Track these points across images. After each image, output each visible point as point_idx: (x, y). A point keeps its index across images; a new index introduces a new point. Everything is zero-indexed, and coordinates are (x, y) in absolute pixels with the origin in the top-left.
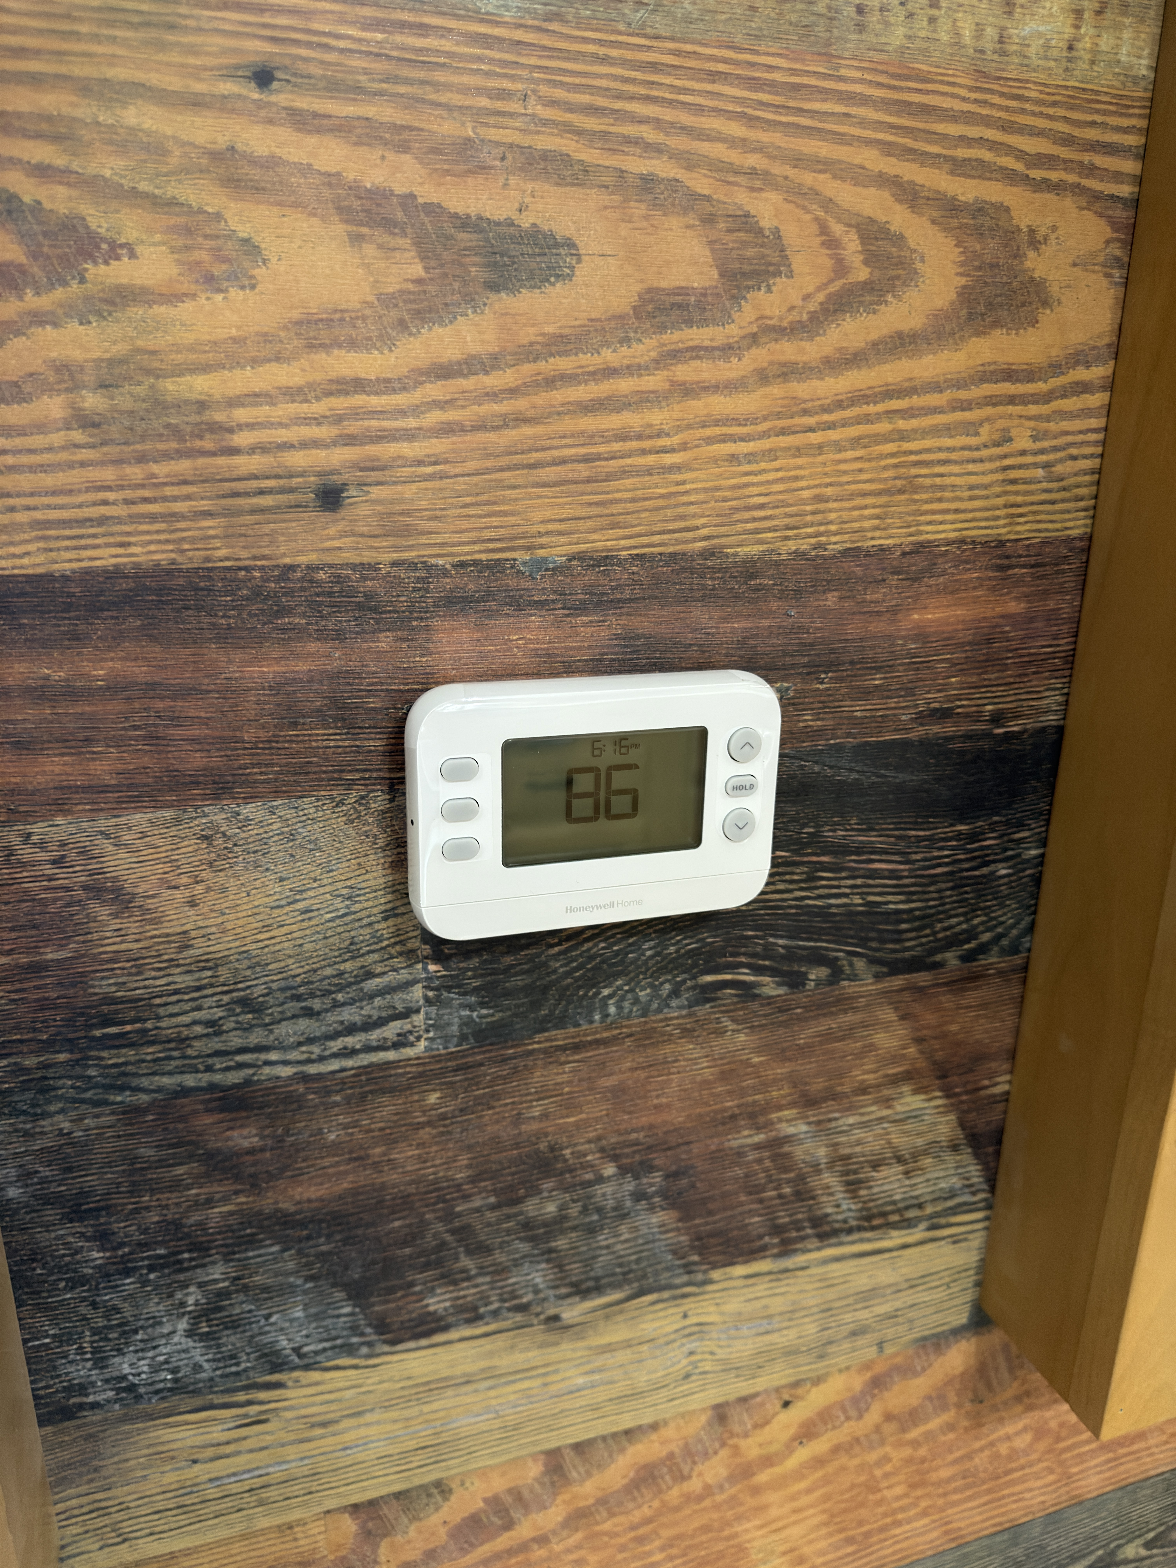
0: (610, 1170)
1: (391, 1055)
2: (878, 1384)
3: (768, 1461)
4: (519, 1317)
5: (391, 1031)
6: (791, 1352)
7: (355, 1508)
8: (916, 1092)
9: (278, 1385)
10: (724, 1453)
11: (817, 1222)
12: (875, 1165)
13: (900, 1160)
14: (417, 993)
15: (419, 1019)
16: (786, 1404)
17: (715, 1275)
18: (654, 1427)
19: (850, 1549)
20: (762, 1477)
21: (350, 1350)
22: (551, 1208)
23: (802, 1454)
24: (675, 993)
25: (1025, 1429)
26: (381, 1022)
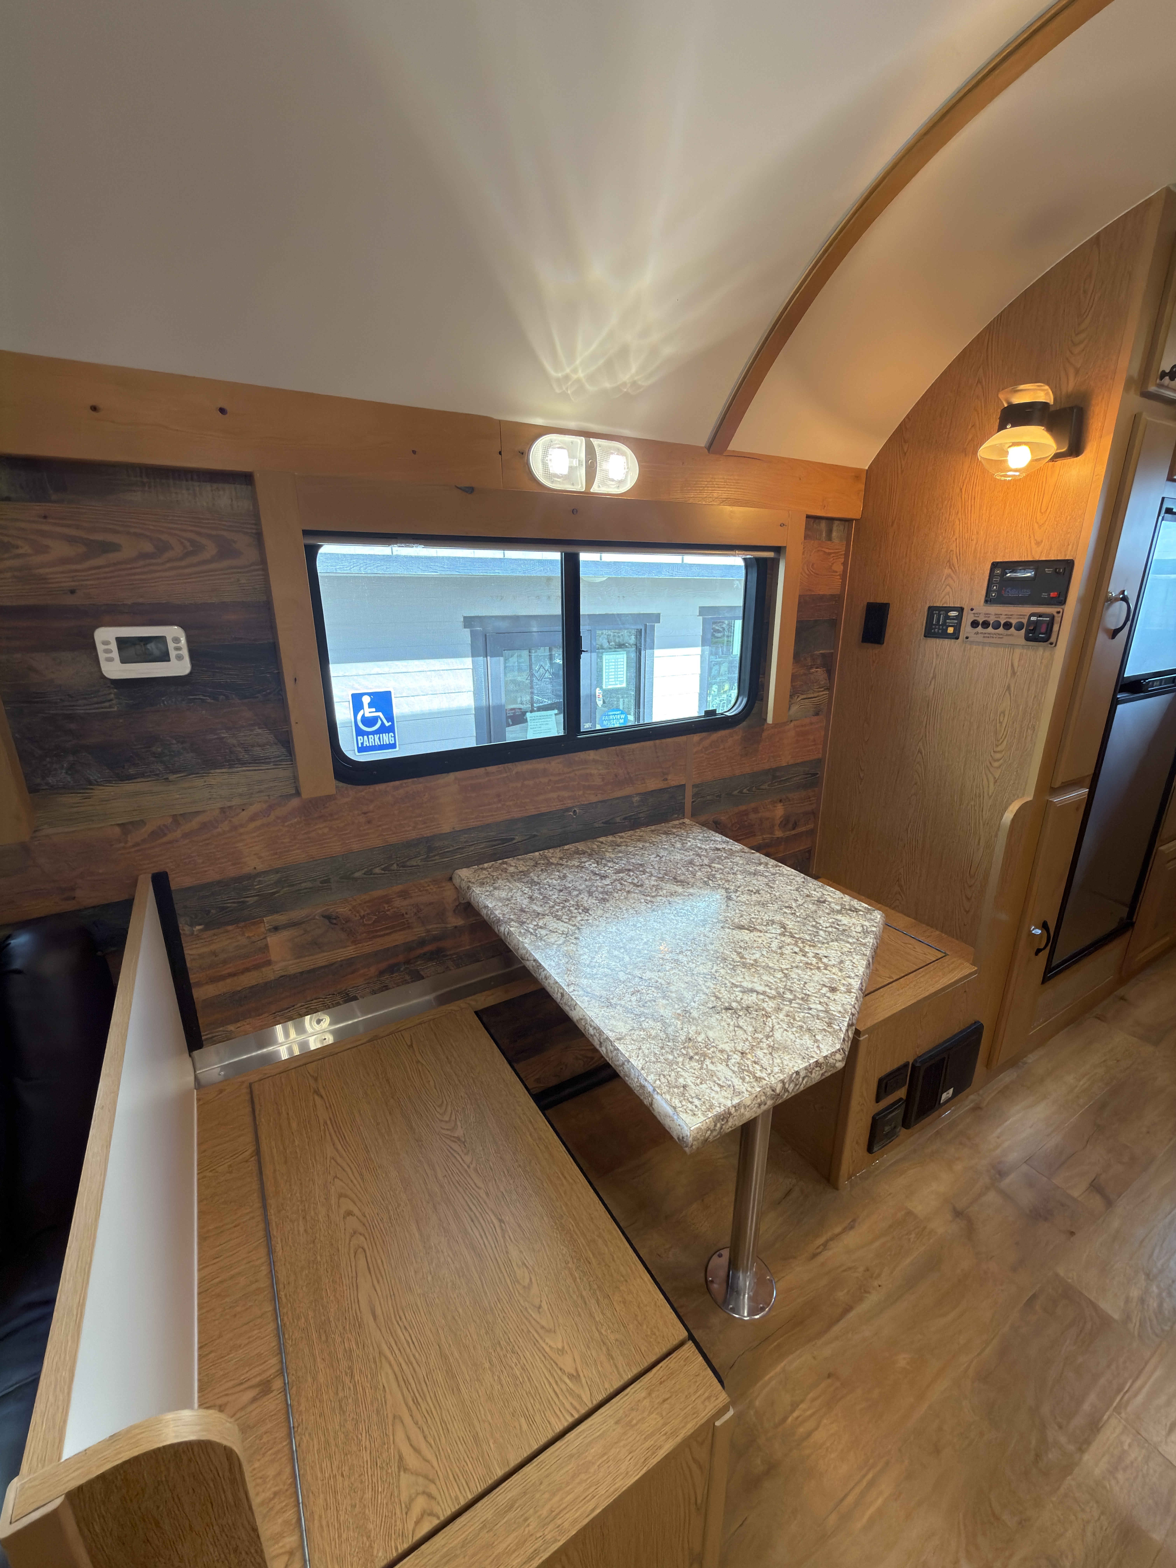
0: (174, 742)
1: (109, 710)
2: (271, 807)
3: (242, 826)
4: (156, 778)
5: (107, 704)
6: (240, 795)
7: (118, 825)
8: (259, 728)
9: (91, 789)
10: (226, 822)
11: (239, 760)
12: (253, 746)
13: (260, 746)
14: (112, 696)
15: (114, 702)
16: (243, 810)
17: (212, 771)
18: (203, 812)
19: (276, 856)
20: (242, 830)
21: (110, 782)
22: (159, 750)
23: (252, 825)
24: (183, 700)
25: (325, 827)
26: (104, 702)
